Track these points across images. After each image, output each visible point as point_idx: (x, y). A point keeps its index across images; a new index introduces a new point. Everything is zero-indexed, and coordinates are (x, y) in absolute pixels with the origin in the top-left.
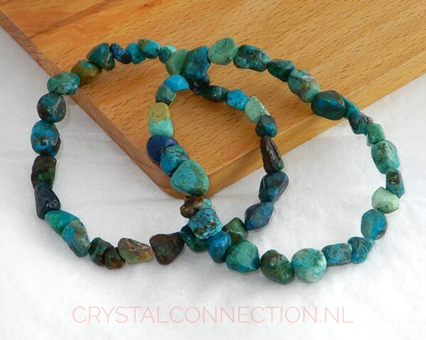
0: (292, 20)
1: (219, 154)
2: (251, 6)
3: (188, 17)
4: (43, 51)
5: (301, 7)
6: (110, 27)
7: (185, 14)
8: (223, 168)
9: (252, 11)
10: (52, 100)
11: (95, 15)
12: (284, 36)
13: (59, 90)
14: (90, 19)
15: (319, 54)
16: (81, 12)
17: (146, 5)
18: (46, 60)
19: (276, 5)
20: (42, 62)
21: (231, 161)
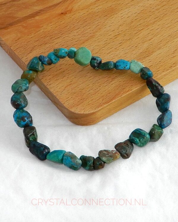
0: (145, 23)
1: (101, 100)
2: (122, 15)
3: (86, 21)
4: (3, 39)
5: (151, 15)
6: (41, 26)
7: (85, 18)
8: (103, 108)
9: (122, 17)
10: (18, 97)
11: (33, 19)
12: (140, 32)
13: (20, 90)
14: (31, 21)
15: (160, 43)
16: (25, 17)
17: (62, 13)
18: (5, 44)
19: (136, 15)
20: (3, 45)
21: (108, 104)
